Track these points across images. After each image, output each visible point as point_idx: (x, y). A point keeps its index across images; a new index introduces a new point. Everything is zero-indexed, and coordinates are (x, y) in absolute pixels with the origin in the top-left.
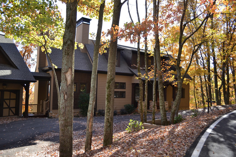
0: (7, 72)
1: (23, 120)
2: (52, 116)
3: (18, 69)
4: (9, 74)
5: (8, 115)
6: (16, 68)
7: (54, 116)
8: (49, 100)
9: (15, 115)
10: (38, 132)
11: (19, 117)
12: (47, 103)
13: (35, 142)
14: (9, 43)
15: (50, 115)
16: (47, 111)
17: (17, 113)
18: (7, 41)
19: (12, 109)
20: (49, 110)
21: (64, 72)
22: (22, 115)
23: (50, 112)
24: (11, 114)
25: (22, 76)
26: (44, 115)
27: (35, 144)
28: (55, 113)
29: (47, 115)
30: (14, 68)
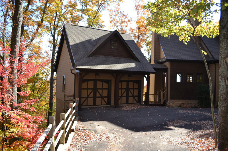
0: (132, 65)
1: (146, 107)
2: (169, 106)
3: (140, 62)
4: (133, 66)
5: (132, 103)
6: (139, 61)
7: (172, 106)
8: (167, 90)
9: (138, 103)
10: (166, 119)
11: (141, 104)
12: (165, 93)
13: (169, 127)
14: (129, 39)
15: (168, 104)
16: (165, 101)
17: (139, 101)
18: (127, 38)
19: (135, 97)
20: (167, 100)
21: (224, 56)
22: (143, 104)
23: (167, 101)
24: (135, 102)
25: (144, 68)
26: (162, 104)
27: (171, 129)
28: (172, 103)
29: (164, 104)
30: (137, 61)
